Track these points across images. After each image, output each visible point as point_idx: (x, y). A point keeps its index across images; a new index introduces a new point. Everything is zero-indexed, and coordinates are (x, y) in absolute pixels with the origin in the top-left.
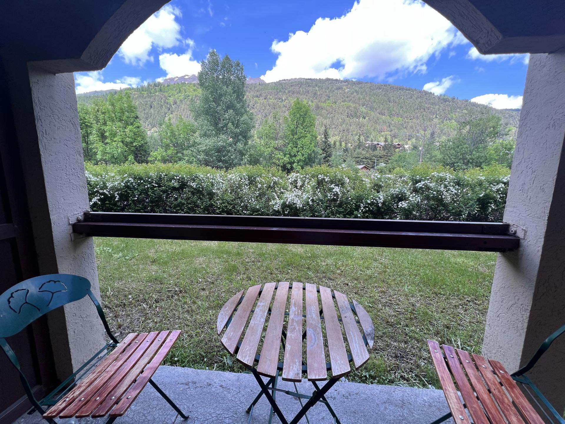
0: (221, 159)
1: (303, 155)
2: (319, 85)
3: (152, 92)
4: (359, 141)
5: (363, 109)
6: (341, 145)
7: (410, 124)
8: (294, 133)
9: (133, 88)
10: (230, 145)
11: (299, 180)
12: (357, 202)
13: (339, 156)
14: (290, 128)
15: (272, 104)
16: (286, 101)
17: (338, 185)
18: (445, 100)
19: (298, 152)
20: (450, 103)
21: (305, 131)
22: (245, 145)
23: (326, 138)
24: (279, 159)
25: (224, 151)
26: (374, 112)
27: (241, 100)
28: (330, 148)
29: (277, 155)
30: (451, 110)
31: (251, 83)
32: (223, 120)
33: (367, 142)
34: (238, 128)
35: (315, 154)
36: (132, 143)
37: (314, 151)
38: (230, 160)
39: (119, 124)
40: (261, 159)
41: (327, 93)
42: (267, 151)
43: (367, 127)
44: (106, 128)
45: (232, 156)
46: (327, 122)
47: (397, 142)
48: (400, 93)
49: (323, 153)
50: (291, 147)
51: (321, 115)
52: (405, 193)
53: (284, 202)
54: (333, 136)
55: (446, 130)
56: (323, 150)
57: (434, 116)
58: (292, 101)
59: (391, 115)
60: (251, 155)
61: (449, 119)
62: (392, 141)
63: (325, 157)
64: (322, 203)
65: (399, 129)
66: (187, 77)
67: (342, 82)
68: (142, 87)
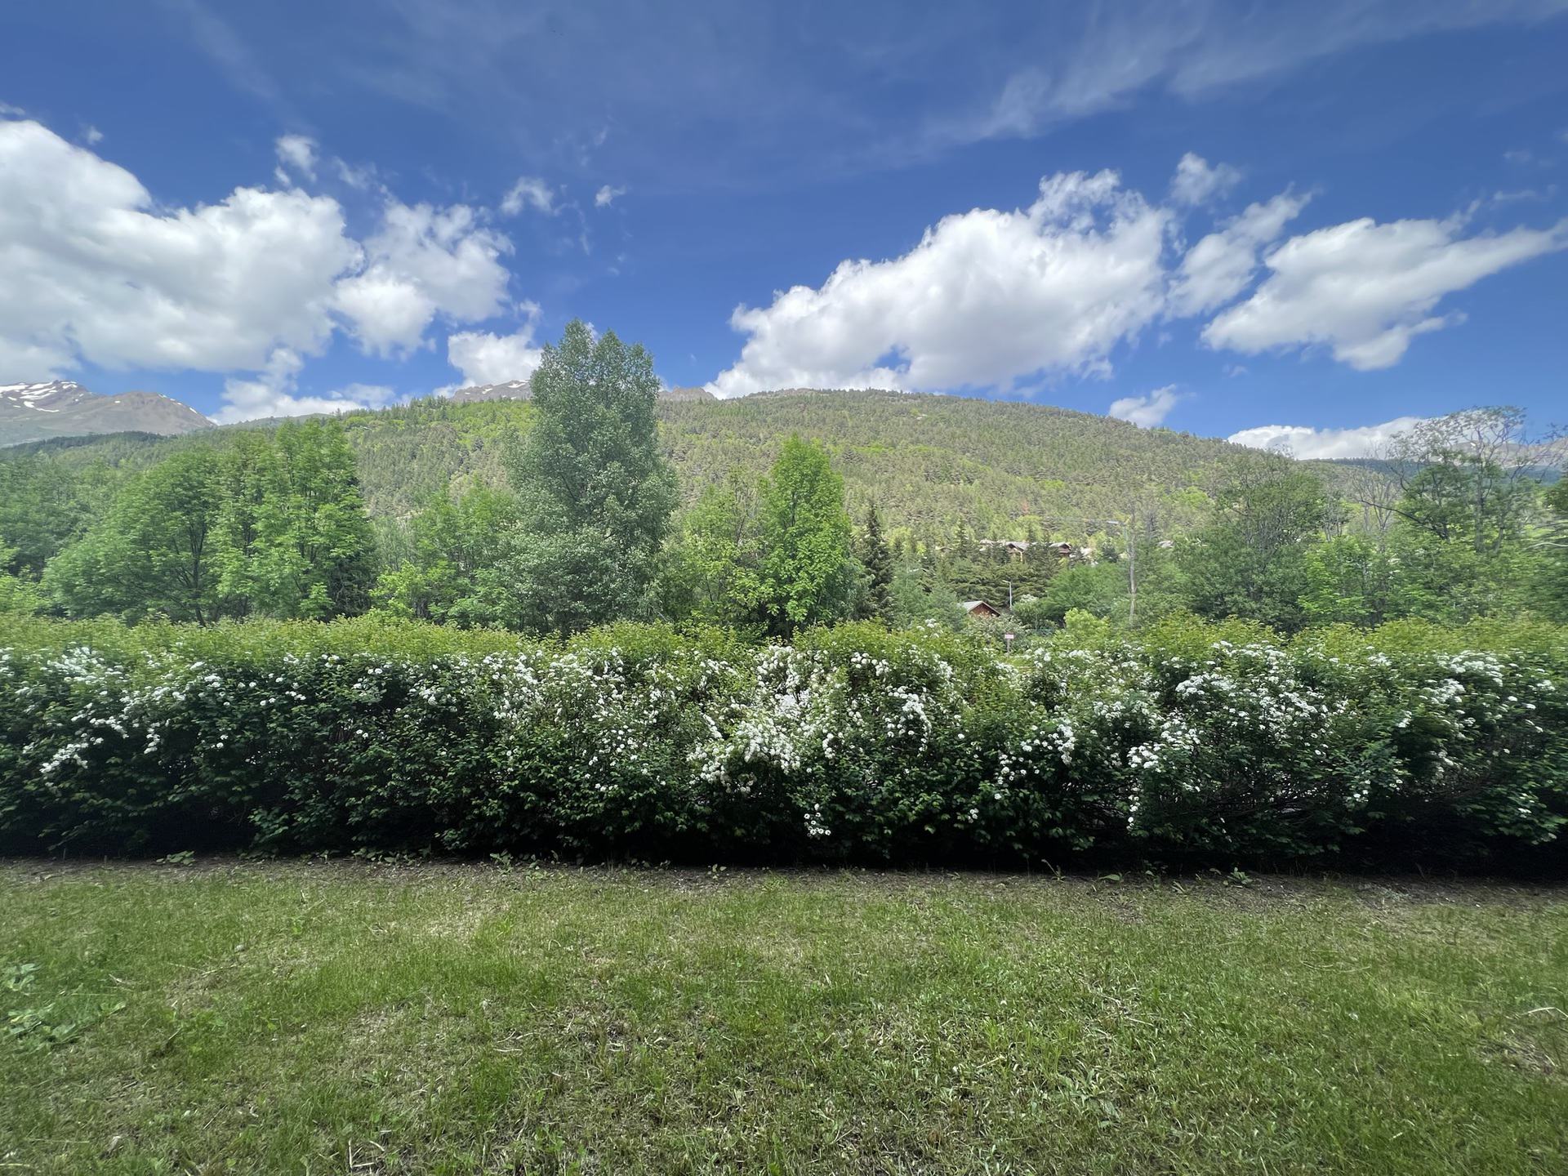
0: (581, 591)
1: (812, 579)
2: (851, 404)
3: (420, 419)
4: (962, 538)
5: (966, 461)
6: (914, 550)
7: (1088, 497)
8: (786, 520)
9: (371, 412)
10: (609, 553)
11: (790, 666)
12: (987, 748)
13: (913, 577)
14: (776, 507)
15: (731, 448)
16: (769, 442)
17: (917, 690)
18: (1166, 440)
19: (798, 570)
20: (1180, 446)
21: (817, 515)
22: (652, 552)
23: (874, 534)
24: (744, 590)
25: (591, 569)
26: (993, 467)
27: (644, 438)
28: (886, 558)
29: (740, 578)
30: (1185, 463)
31: (679, 400)
32: (594, 488)
33: (984, 541)
34: (634, 508)
35: (845, 576)
36: (328, 549)
37: (842, 566)
38: (606, 595)
39: (296, 498)
40: (698, 590)
41: (873, 423)
42: (713, 569)
43: (980, 502)
44: (257, 510)
45: (613, 581)
46: (876, 492)
47: (1059, 541)
48: (1054, 423)
49: (869, 573)
50: (778, 556)
51: (858, 475)
52: (1144, 717)
53: (734, 752)
54: (892, 526)
55: (1179, 509)
56: (868, 564)
57: (1145, 476)
58: (781, 440)
59: (1036, 474)
60: (666, 581)
61: (1184, 484)
62: (1047, 539)
63: (875, 584)
64: (868, 753)
65: (1060, 508)
66: (515, 386)
67: (907, 397)
68: (396, 410)
